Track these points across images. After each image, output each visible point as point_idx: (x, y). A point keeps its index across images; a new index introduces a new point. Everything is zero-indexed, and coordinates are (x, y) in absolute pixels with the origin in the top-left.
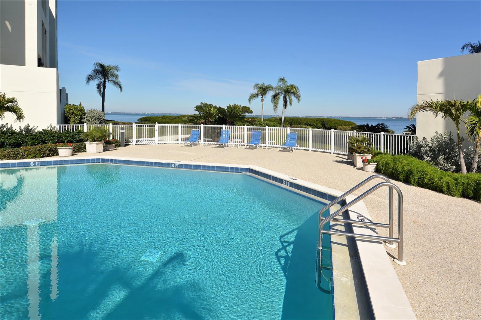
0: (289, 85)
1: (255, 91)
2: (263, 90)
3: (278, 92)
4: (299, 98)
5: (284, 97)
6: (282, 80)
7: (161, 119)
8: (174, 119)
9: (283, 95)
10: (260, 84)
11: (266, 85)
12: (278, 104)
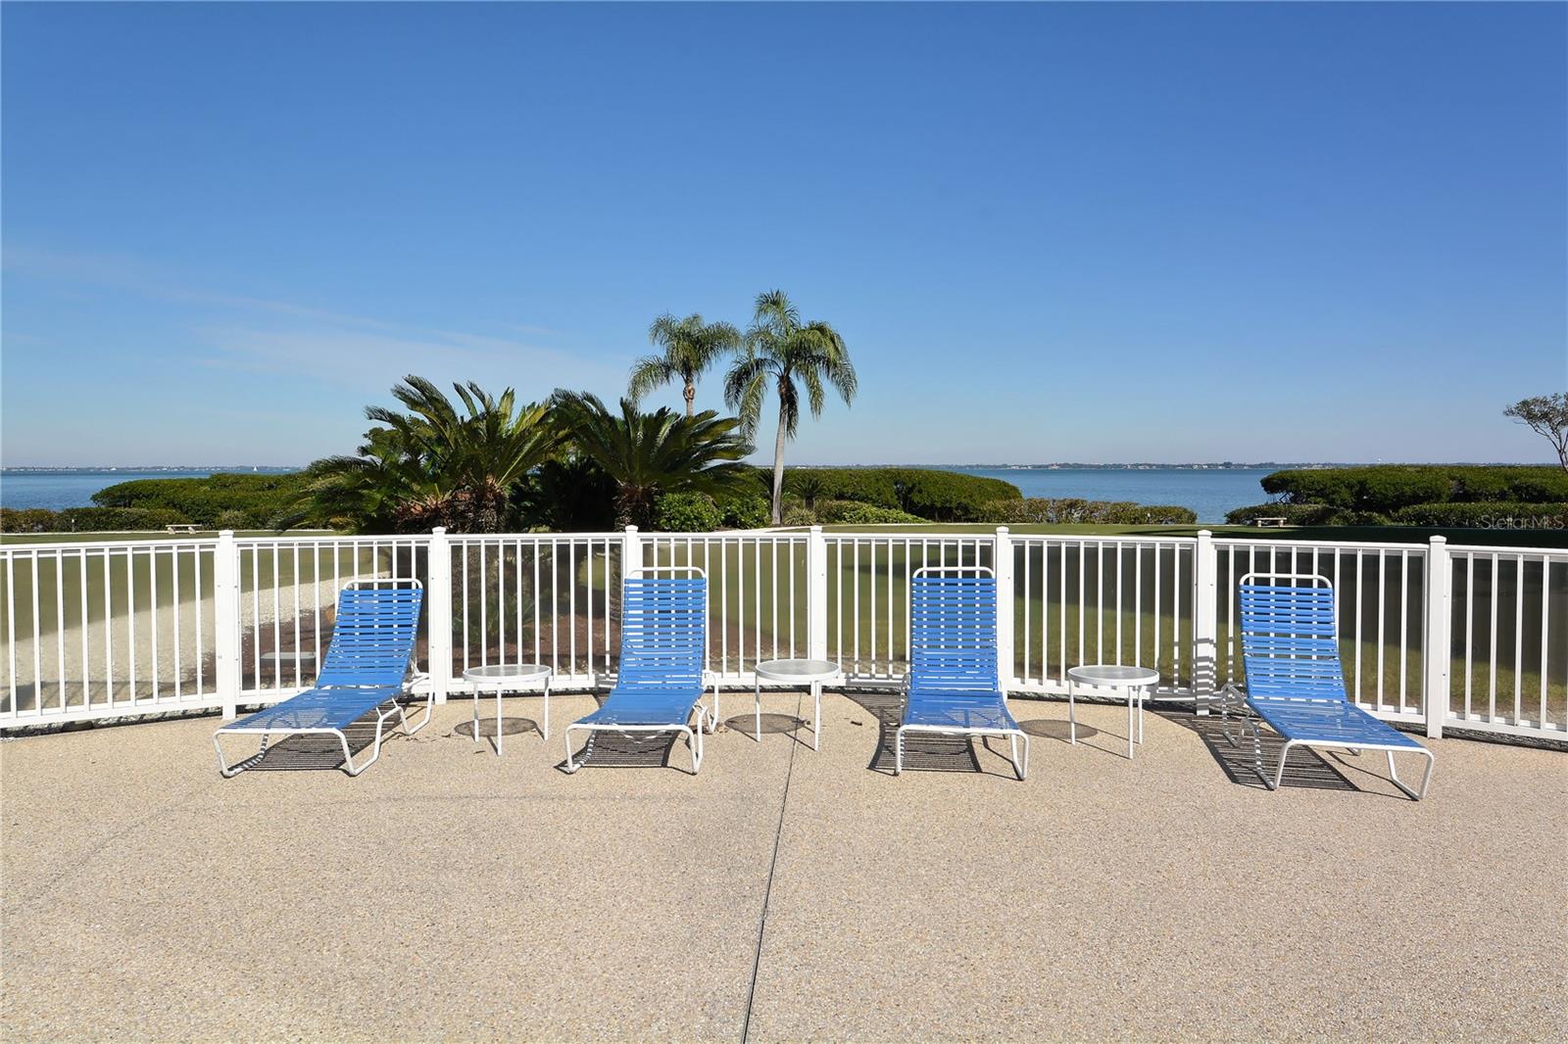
0: (804, 324)
1: (659, 352)
2: (695, 348)
3: (758, 355)
4: (846, 385)
5: (782, 378)
6: (773, 302)
7: (207, 488)
8: (271, 487)
9: (779, 369)
10: (680, 317)
11: (706, 326)
12: (759, 409)
